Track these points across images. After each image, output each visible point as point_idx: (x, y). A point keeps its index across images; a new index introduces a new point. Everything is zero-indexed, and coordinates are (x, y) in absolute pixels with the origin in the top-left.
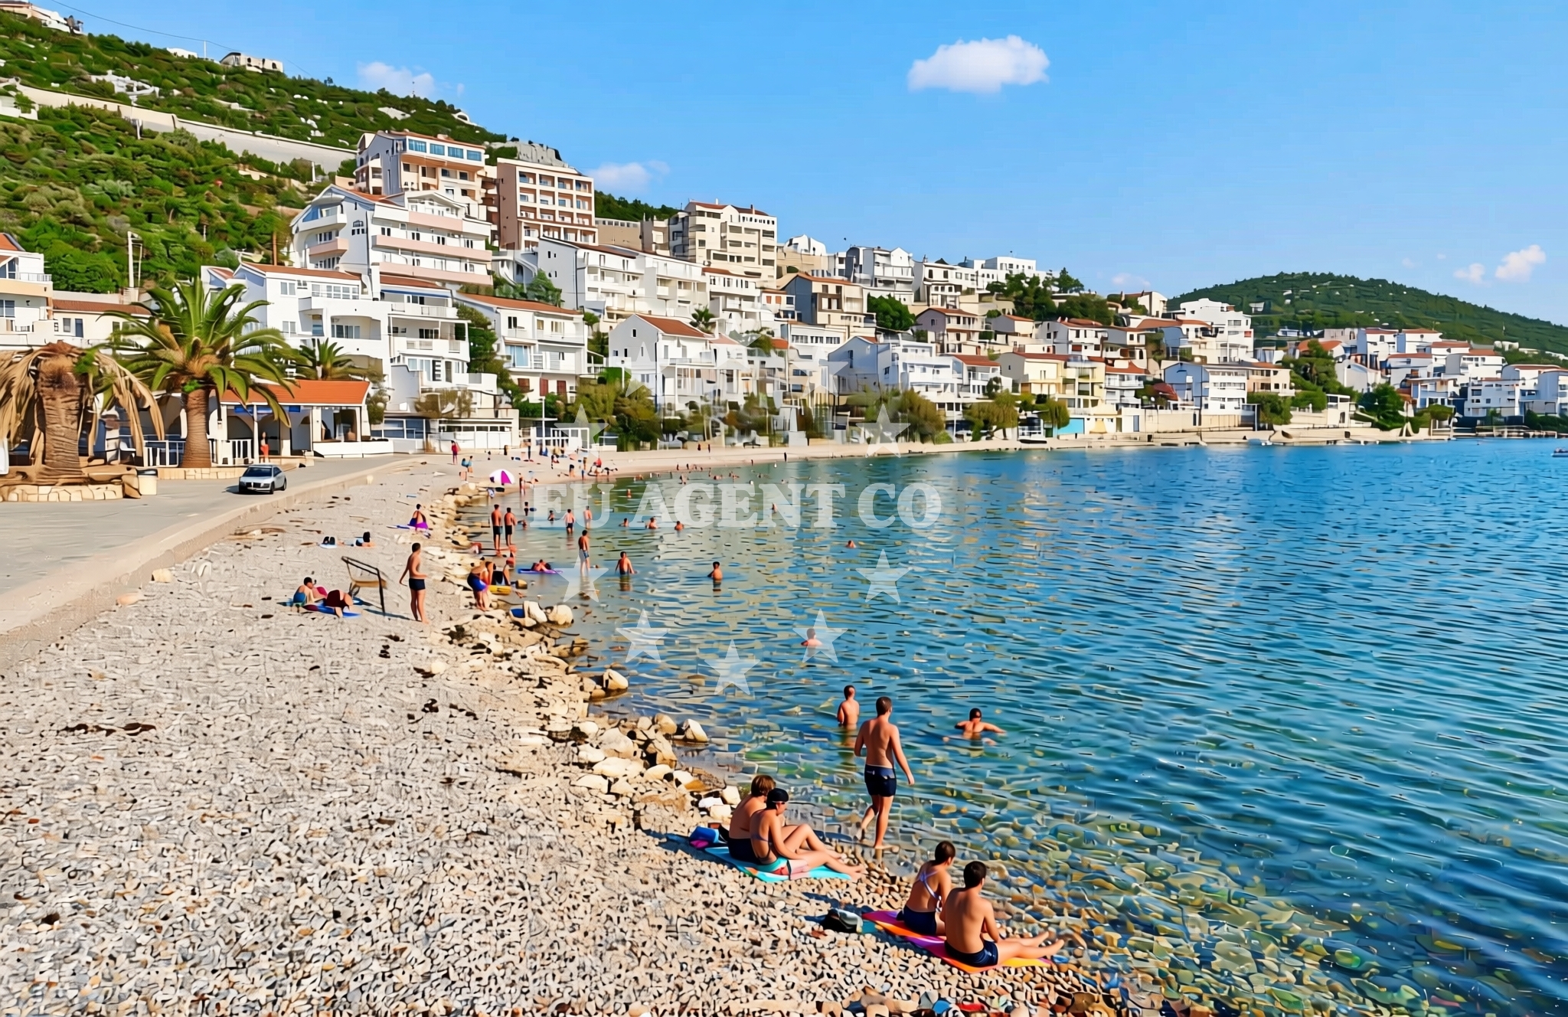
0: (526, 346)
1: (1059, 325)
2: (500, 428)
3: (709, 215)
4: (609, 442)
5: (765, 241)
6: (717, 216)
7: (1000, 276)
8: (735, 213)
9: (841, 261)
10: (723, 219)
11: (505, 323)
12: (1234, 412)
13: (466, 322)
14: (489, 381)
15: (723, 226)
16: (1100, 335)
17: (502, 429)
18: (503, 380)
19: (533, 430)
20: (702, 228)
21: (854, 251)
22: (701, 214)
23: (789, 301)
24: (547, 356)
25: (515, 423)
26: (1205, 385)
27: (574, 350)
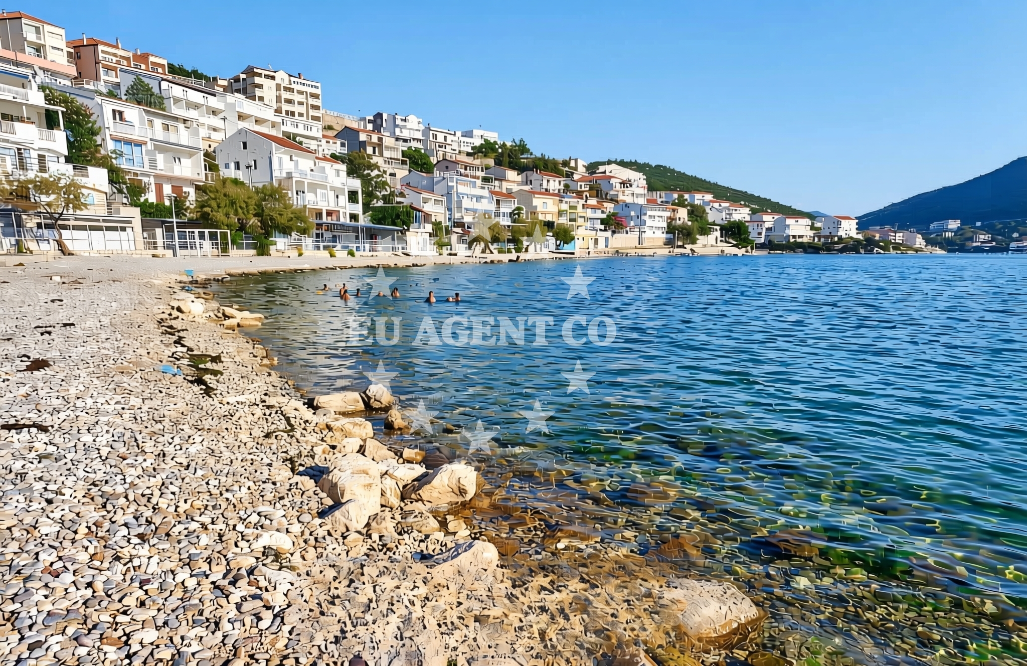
0: (139, 144)
1: (534, 176)
2: (121, 227)
3: (267, 76)
4: (248, 247)
5: (312, 101)
6: (273, 78)
7: (478, 142)
8: (286, 77)
9: (370, 121)
10: (278, 81)
11: (108, 114)
12: (662, 236)
13: (60, 109)
14: (97, 177)
15: (278, 87)
16: (562, 183)
17: (123, 229)
18: (115, 177)
19: (159, 232)
20: (260, 86)
21: (379, 116)
22: (260, 75)
23: (343, 145)
24: (160, 158)
25: (137, 223)
26: (643, 217)
27: (191, 156)
